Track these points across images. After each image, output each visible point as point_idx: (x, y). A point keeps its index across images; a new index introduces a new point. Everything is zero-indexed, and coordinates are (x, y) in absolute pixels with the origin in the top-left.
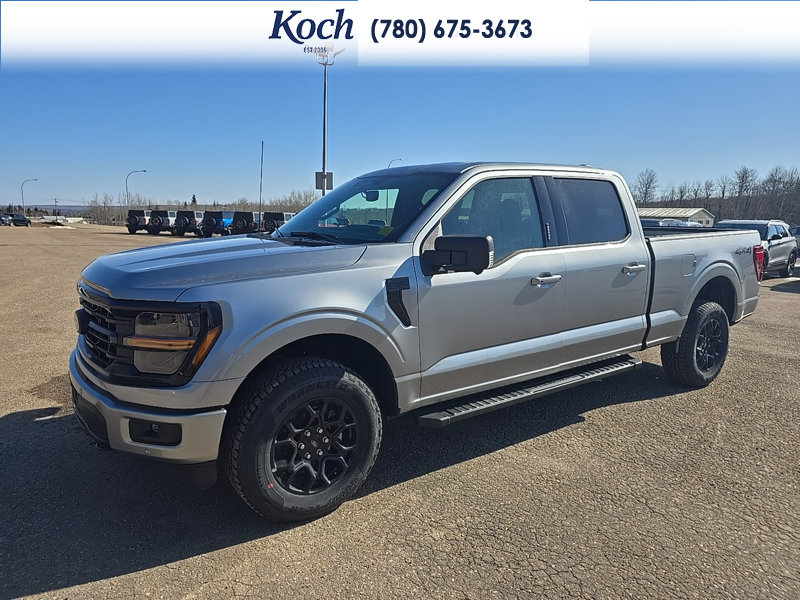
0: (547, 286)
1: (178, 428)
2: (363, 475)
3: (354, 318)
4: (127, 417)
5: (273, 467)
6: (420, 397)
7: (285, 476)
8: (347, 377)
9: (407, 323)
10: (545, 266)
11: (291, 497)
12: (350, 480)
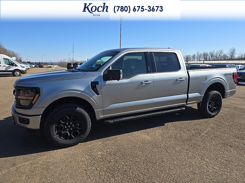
0: (147, 85)
1: (28, 119)
2: (85, 136)
3: (80, 92)
4: (18, 117)
5: (56, 132)
6: (104, 115)
7: (60, 134)
8: (78, 109)
9: (98, 94)
10: (147, 79)
11: (61, 140)
12: (80, 137)
